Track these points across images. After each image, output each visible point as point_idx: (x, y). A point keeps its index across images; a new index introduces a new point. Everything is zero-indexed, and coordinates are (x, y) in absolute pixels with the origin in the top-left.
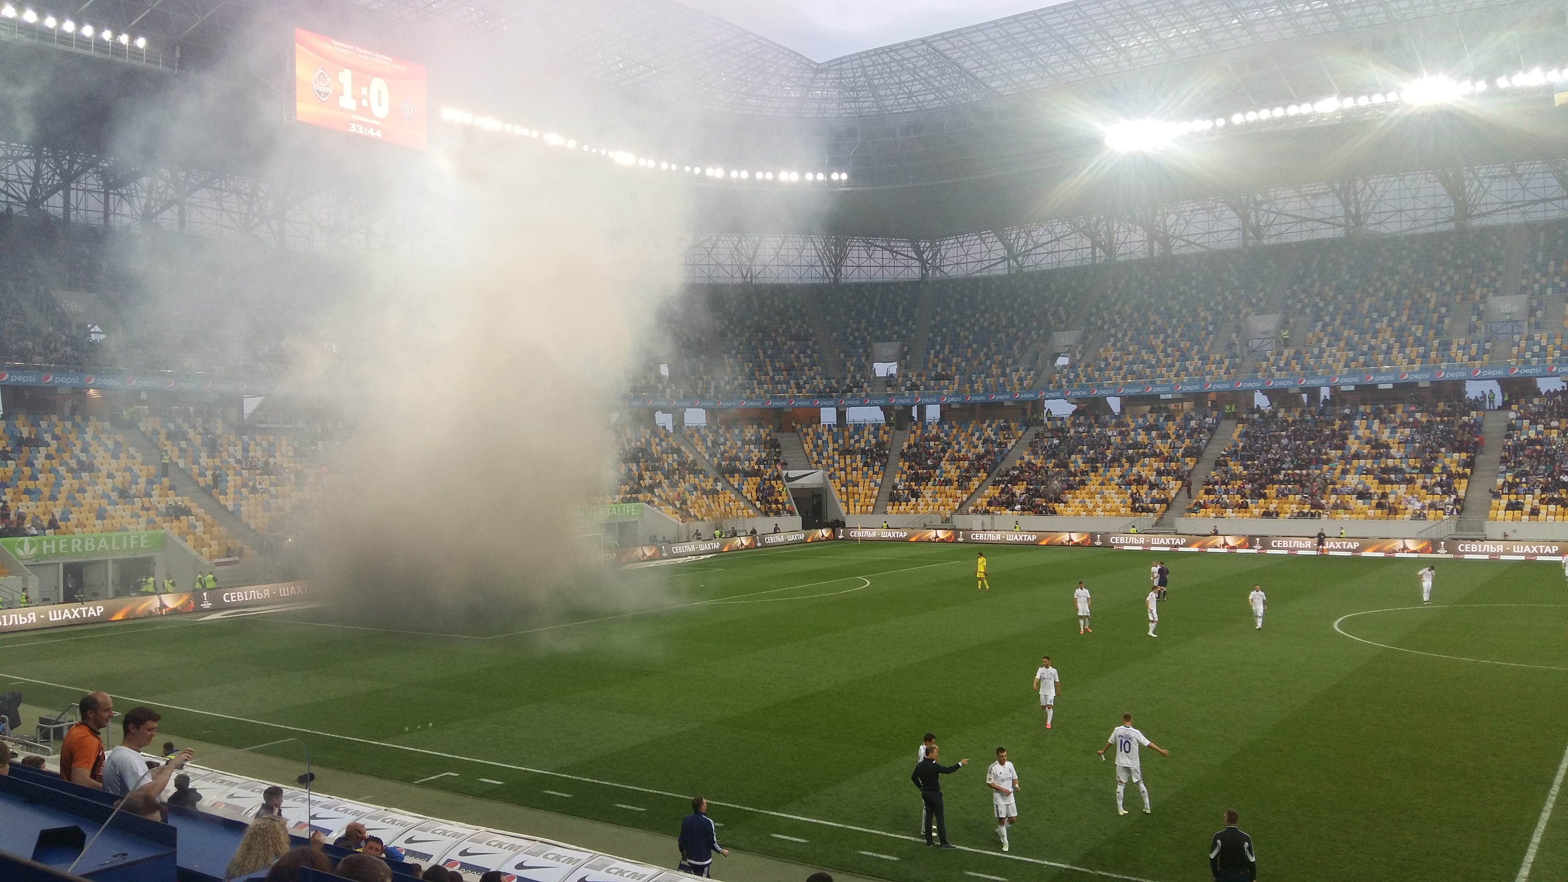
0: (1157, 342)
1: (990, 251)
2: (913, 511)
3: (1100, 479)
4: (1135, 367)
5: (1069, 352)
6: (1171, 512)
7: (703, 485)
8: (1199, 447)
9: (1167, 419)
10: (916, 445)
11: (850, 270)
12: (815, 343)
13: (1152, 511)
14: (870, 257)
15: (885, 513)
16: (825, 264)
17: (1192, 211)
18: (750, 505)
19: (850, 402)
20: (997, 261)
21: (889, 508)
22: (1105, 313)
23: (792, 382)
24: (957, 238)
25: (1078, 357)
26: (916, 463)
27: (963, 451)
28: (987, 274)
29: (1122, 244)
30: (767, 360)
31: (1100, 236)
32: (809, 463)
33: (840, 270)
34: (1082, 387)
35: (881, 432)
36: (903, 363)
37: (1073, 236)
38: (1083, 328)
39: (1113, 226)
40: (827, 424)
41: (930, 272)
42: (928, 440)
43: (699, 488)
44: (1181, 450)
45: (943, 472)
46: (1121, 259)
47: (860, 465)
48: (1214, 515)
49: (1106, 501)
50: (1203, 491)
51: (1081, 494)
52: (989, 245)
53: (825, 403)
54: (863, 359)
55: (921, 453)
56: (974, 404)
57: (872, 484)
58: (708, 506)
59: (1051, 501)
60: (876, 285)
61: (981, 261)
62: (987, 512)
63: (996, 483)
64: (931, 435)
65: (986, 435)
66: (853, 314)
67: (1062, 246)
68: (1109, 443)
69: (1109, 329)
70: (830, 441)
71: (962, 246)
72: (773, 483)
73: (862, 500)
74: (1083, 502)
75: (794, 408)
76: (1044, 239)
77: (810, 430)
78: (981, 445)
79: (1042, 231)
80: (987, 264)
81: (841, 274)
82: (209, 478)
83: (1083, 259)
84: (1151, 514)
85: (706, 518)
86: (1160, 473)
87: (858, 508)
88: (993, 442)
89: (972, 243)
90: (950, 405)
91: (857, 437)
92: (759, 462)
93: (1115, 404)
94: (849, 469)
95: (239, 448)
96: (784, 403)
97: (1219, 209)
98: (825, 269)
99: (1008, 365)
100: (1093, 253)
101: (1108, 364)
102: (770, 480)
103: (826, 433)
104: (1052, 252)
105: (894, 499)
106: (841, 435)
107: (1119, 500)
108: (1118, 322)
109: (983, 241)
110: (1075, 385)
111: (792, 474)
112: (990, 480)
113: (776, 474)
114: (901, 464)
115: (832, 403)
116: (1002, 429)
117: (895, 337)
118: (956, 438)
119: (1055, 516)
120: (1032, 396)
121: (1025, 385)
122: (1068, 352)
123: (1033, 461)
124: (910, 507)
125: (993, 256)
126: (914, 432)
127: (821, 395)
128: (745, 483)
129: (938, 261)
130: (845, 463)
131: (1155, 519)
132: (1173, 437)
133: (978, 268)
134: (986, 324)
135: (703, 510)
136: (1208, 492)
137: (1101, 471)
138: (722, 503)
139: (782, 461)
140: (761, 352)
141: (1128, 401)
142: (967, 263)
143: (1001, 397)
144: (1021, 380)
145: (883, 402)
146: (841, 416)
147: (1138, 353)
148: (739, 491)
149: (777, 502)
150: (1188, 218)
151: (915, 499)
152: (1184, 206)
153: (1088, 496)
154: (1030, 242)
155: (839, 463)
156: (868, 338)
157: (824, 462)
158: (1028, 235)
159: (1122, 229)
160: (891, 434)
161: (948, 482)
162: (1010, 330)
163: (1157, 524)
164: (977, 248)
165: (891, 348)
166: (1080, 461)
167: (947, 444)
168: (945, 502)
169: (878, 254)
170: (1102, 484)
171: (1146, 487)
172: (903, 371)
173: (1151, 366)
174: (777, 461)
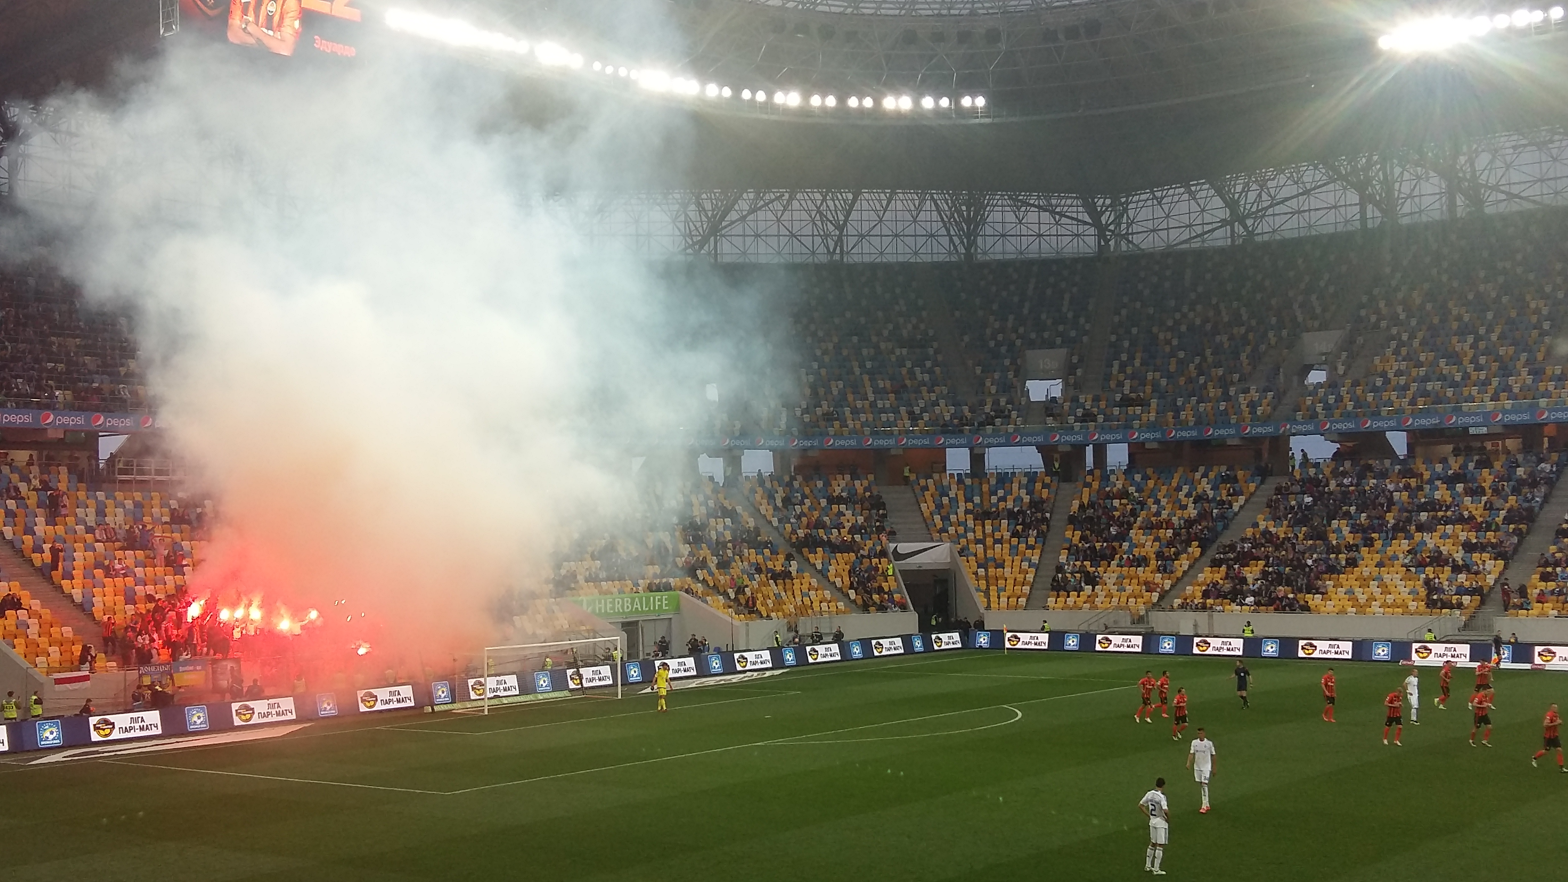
0: (1464, 347)
1: (1203, 210)
2: (1087, 605)
3: (1377, 557)
4: (1429, 386)
5: (1328, 363)
6: (1488, 609)
7: (770, 564)
8: (1530, 510)
9: (1480, 465)
10: (1092, 505)
11: (990, 241)
12: (936, 352)
13: (1460, 606)
14: (1020, 223)
15: (1046, 608)
16: (952, 233)
17: (1514, 148)
18: (839, 594)
19: (990, 440)
20: (1215, 225)
21: (1051, 601)
22: (1382, 304)
23: (903, 409)
24: (1152, 192)
25: (1341, 369)
26: (1092, 532)
27: (1164, 514)
28: (1198, 245)
29: (1406, 199)
30: (866, 377)
31: (1373, 187)
32: (929, 532)
33: (975, 241)
34: (1347, 416)
35: (1038, 486)
36: (1072, 380)
37: (1331, 187)
38: (1349, 327)
39: (1392, 173)
40: (955, 473)
41: (1112, 243)
42: (1109, 496)
43: (764, 569)
44: (1503, 513)
45: (1133, 546)
46: (1405, 221)
47: (1007, 535)
48: (1555, 612)
49: (1386, 591)
50: (1538, 576)
51: (1348, 580)
52: (1202, 202)
53: (953, 441)
54: (1011, 375)
55: (1099, 518)
56: (1179, 443)
57: (1025, 565)
58: (777, 596)
59: (1301, 591)
60: (1031, 262)
61: (1190, 226)
62: (1204, 608)
63: (1216, 564)
64: (1115, 489)
65: (1199, 490)
66: (995, 307)
67: (1314, 203)
68: (1391, 502)
69: (1388, 328)
70: (961, 497)
71: (1160, 203)
72: (875, 561)
73: (1010, 587)
74: (1350, 592)
75: (906, 449)
76: (1284, 193)
77: (930, 481)
78: (1191, 505)
79: (1282, 179)
80: (1199, 230)
81: (977, 247)
82: (47, 556)
83: (1347, 222)
84: (1458, 612)
85: (773, 615)
86: (1469, 547)
87: (1003, 600)
88: (1208, 500)
89: (1176, 198)
90: (1143, 444)
91: (1001, 493)
92: (853, 530)
93: (1398, 442)
94: (989, 541)
95: (91, 511)
96: (891, 442)
97: (1557, 144)
98: (951, 241)
99: (1232, 383)
100: (1363, 212)
101: (1387, 381)
102: (869, 557)
103: (954, 487)
104: (1299, 212)
105: (1059, 587)
106: (976, 491)
107: (1407, 590)
108: (1402, 316)
109: (1193, 195)
110: (1337, 412)
111: (904, 548)
112: (1206, 559)
113: (879, 548)
114: (1069, 534)
115: (963, 441)
116: (1226, 479)
117: (1059, 340)
118: (1153, 494)
119: (1306, 615)
120: (1270, 429)
121: (1259, 413)
122: (1325, 362)
123: (1273, 530)
124: (1083, 598)
125: (1208, 218)
126: (1089, 485)
127: (947, 429)
128: (833, 561)
129: (1124, 226)
130: (984, 532)
131: (1464, 618)
132: (1489, 492)
133: (1185, 237)
134: (1198, 322)
135: (769, 602)
136: (1545, 578)
137: (1378, 544)
138: (797, 593)
139: (888, 529)
140: (855, 364)
141: (1417, 438)
142: (1168, 229)
143: (1222, 432)
144: (1252, 405)
145: (1040, 439)
146: (977, 460)
147: (1434, 364)
148: (823, 573)
149: (880, 590)
150: (1508, 158)
151: (1090, 587)
152: (1502, 139)
153: (1358, 583)
154: (1265, 197)
155: (974, 532)
156: (1018, 342)
157: (951, 530)
158: (1261, 187)
159: (1406, 176)
160: (1053, 488)
161: (1142, 561)
162: (1235, 331)
163: (1466, 626)
164: (1183, 207)
165: (1053, 358)
166: (1346, 530)
167: (1139, 503)
168: (1137, 592)
169: (1032, 216)
170: (1380, 565)
171: (1448, 569)
172: (1072, 392)
173: (1454, 385)
174: (880, 530)
